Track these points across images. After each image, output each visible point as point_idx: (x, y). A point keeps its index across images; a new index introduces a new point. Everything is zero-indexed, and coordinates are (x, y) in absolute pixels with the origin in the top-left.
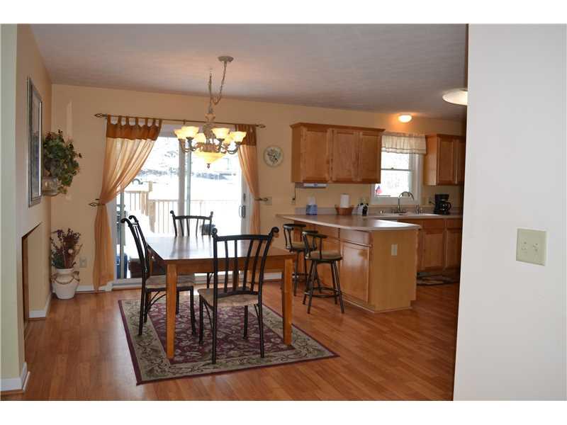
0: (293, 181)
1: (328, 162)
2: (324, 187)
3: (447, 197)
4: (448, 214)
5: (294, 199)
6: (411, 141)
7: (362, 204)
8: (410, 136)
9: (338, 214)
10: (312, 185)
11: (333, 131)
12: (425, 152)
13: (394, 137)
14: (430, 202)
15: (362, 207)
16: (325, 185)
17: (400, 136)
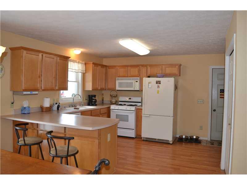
0: (11, 90)
1: (40, 77)
2: (37, 94)
3: (95, 96)
4: (96, 105)
5: (12, 103)
6: (79, 65)
7: (56, 103)
8: (79, 63)
9: (42, 111)
10: (29, 93)
11: (42, 55)
12: (85, 72)
13: (71, 62)
14: (86, 99)
15: (57, 105)
16: (37, 92)
17: (74, 62)
